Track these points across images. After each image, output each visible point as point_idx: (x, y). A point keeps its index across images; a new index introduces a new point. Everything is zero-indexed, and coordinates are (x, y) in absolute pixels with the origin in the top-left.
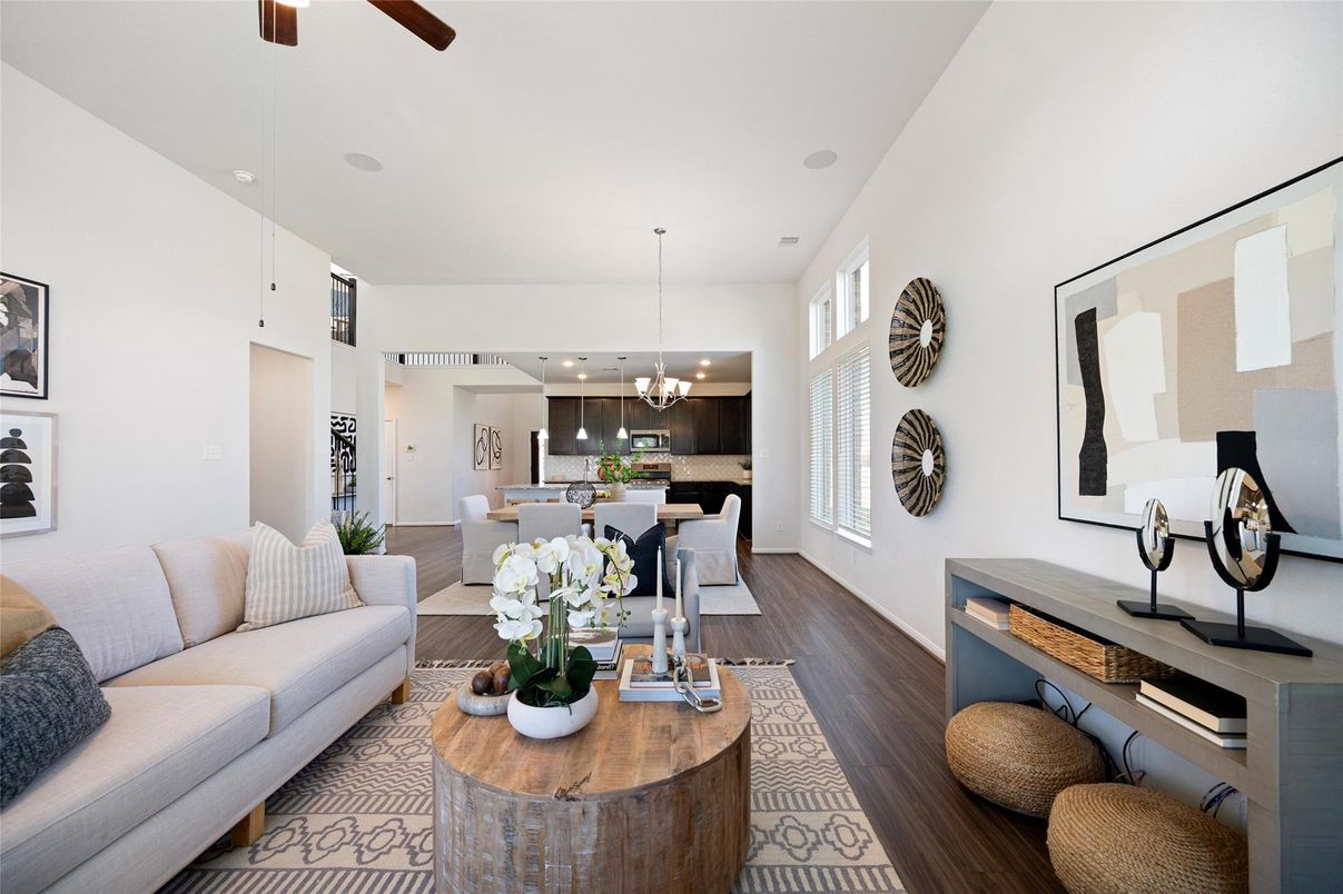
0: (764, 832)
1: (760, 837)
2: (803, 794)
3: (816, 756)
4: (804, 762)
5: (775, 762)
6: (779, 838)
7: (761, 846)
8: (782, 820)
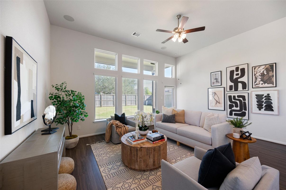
0: (121, 166)
1: (121, 165)
2: (115, 175)
3: (113, 188)
4: (116, 185)
5: (123, 181)
6: (118, 166)
7: (121, 164)
8: (118, 169)
